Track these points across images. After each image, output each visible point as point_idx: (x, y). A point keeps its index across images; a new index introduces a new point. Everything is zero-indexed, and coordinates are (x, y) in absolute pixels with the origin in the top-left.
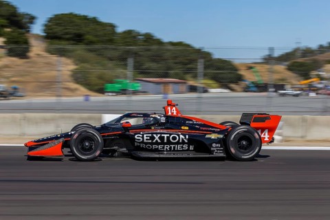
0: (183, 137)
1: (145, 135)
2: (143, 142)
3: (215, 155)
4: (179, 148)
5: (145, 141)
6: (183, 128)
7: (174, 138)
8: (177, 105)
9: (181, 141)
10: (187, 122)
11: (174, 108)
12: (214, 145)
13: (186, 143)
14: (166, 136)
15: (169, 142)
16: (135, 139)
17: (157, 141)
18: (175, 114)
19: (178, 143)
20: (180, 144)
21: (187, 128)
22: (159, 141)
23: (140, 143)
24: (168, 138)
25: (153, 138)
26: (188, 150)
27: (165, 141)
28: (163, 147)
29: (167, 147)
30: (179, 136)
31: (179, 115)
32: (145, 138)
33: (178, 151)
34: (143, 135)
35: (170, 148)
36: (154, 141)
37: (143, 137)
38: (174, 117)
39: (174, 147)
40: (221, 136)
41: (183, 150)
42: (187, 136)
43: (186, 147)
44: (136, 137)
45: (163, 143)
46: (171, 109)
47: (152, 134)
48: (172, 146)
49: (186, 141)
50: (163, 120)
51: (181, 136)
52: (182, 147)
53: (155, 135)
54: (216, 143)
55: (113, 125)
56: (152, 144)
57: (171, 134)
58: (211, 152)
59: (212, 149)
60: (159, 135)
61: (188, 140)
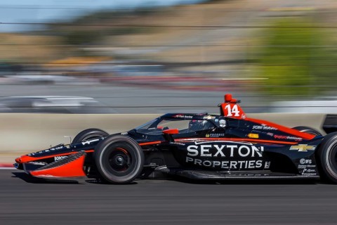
0: (257, 150)
1: (202, 147)
2: (199, 156)
3: (304, 175)
4: (250, 164)
5: (202, 155)
6: (250, 135)
7: (244, 151)
8: (239, 102)
9: (253, 155)
10: (254, 127)
11: (235, 107)
12: (302, 161)
13: (260, 158)
14: (232, 147)
15: (237, 157)
16: (188, 152)
17: (219, 154)
18: (237, 115)
19: (249, 158)
20: (252, 159)
21: (256, 136)
22: (223, 155)
23: (194, 158)
24: (236, 150)
25: (213, 151)
26: (262, 168)
27: (232, 155)
28: (229, 165)
29: (233, 164)
30: (250, 147)
31: (243, 117)
32: (202, 150)
33: (248, 169)
34: (199, 146)
35: (239, 165)
36: (216, 155)
37: (199, 150)
38: (237, 120)
39: (244, 164)
40: (313, 148)
41: (256, 169)
42: (262, 148)
43: (259, 164)
44: (188, 148)
45: (228, 158)
46: (232, 108)
47: (213, 144)
48: (241, 162)
49: (260, 155)
50: (223, 123)
51: (254, 148)
52: (255, 164)
53: (216, 146)
54: (306, 159)
55: (147, 130)
56: (212, 159)
57: (239, 145)
58: (298, 172)
59: (300, 167)
60: (223, 146)
61: (263, 153)
